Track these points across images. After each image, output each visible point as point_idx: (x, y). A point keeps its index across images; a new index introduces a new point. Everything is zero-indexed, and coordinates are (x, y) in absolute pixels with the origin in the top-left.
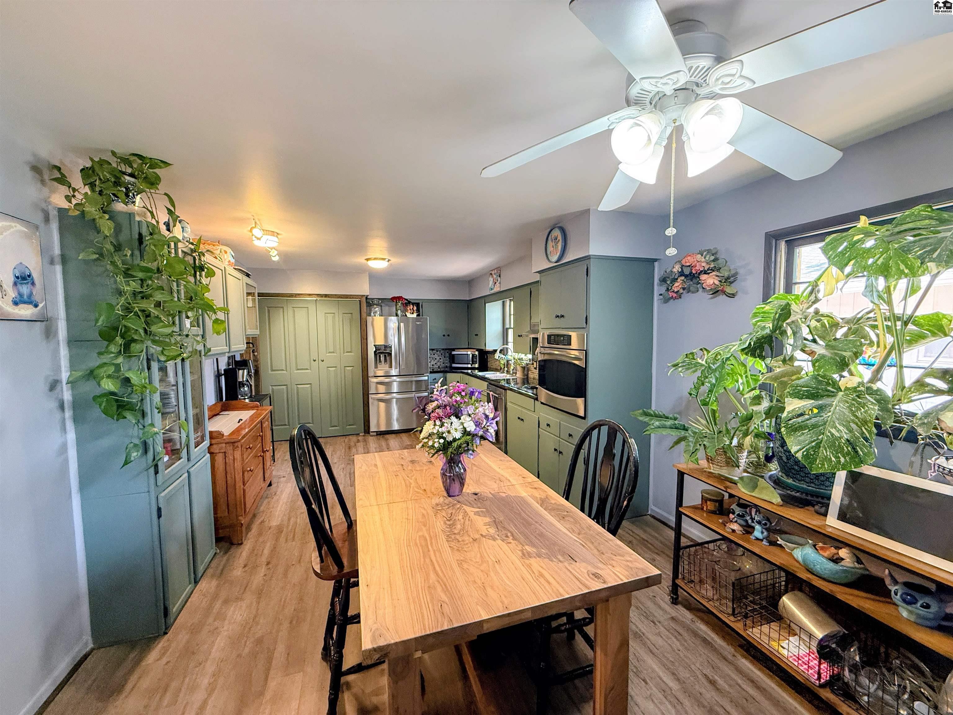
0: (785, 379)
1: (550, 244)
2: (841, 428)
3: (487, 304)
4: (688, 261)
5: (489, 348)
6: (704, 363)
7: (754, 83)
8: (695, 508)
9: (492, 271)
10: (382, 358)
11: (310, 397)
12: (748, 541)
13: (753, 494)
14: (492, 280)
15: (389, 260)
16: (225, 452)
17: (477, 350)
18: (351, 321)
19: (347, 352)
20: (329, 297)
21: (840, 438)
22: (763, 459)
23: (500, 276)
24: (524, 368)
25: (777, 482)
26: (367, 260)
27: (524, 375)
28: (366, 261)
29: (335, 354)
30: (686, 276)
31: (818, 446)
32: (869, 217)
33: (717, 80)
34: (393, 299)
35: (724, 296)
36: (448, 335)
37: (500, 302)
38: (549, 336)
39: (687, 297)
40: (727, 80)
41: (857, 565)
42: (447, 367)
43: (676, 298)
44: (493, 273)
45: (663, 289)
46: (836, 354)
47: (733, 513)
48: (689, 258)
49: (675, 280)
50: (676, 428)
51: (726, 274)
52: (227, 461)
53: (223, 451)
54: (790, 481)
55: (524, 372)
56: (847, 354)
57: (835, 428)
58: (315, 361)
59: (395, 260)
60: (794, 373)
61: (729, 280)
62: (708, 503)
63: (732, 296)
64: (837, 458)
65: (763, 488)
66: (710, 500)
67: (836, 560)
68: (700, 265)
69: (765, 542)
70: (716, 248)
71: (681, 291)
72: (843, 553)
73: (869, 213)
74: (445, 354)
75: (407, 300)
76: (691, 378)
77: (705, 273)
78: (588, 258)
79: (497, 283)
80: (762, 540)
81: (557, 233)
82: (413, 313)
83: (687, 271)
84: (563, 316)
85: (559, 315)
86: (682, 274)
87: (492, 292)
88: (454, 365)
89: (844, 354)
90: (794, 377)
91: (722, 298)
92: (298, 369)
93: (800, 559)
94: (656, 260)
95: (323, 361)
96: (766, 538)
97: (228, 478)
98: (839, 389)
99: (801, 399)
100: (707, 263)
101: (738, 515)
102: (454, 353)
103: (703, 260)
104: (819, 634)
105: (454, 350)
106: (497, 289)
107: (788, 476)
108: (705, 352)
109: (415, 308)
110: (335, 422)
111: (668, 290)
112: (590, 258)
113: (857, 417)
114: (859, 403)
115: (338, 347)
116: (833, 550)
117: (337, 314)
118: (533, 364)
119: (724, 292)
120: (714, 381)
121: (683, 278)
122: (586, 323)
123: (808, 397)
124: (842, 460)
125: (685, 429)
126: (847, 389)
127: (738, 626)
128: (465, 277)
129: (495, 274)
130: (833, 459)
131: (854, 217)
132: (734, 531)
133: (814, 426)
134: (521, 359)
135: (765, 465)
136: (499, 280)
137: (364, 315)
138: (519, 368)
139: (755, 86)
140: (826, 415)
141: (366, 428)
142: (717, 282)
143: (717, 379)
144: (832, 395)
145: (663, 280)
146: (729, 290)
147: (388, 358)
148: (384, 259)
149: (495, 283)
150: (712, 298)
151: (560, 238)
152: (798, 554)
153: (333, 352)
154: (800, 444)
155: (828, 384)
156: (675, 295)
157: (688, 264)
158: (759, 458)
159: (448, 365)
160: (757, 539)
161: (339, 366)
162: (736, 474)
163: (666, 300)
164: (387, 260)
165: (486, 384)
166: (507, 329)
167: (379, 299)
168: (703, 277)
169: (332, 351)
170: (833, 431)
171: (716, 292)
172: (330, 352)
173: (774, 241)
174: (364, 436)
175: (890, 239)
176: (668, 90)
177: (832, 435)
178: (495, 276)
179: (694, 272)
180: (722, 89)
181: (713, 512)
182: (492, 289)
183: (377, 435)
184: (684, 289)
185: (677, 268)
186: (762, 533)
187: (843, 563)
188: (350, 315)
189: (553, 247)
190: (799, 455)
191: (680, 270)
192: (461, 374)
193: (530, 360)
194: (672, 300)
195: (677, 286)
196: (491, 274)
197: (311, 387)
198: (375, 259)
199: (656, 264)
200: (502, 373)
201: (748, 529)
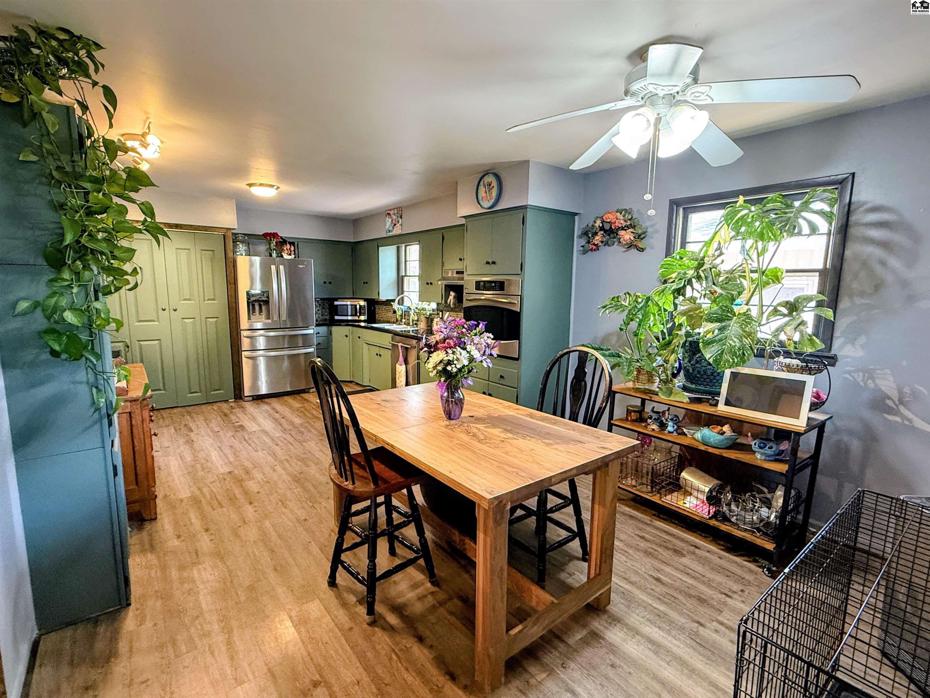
0: (692, 313)
1: (482, 189)
2: (735, 340)
3: (380, 248)
4: (609, 218)
5: (383, 297)
6: (627, 304)
7: (713, 100)
8: (621, 420)
9: (390, 210)
10: (257, 308)
11: (159, 358)
12: (664, 435)
13: (670, 399)
14: (390, 220)
15: (278, 188)
16: (130, 413)
17: (365, 300)
18: (212, 260)
19: (209, 300)
20: (181, 228)
21: (735, 346)
22: (670, 376)
23: (401, 217)
24: (427, 318)
25: (685, 389)
26: (250, 185)
27: (427, 326)
28: (248, 187)
29: (192, 302)
30: (605, 231)
31: (722, 353)
32: (744, 196)
33: (693, 93)
34: (266, 235)
35: (636, 250)
36: (330, 283)
37: (394, 248)
38: (478, 283)
39: (604, 249)
40: (697, 95)
41: (733, 434)
42: (326, 320)
43: (595, 250)
44: (392, 212)
45: (583, 242)
46: (728, 293)
47: (651, 418)
48: (609, 215)
49: (596, 234)
50: (613, 356)
51: (640, 231)
52: (133, 423)
53: (127, 411)
54: (693, 386)
55: (427, 323)
56: (734, 293)
57: (732, 340)
58: (164, 310)
59: (285, 188)
60: (696, 309)
61: (640, 237)
62: (632, 414)
63: (642, 250)
64: (733, 359)
65: (676, 394)
66: (635, 411)
67: (723, 433)
68: (619, 222)
69: (675, 434)
70: (631, 209)
71: (600, 244)
72: (726, 428)
73: (744, 192)
74: (324, 305)
75: (281, 238)
76: (620, 317)
77: (623, 229)
78: (524, 207)
79: (398, 225)
80: (672, 433)
81: (490, 178)
82: (290, 255)
83: (607, 227)
84: (494, 263)
85: (491, 261)
86: (602, 228)
87: (391, 234)
88: (337, 318)
89: (733, 292)
90: (698, 312)
91: (634, 251)
92: (140, 321)
93: (700, 438)
94: (576, 214)
95: (175, 310)
96: (676, 430)
97: (136, 443)
98: (734, 315)
99: (712, 322)
100: (625, 221)
101: (655, 419)
102: (336, 303)
103: (622, 218)
104: (707, 490)
105: (336, 300)
106: (397, 231)
107: (692, 383)
108: (628, 296)
109: (292, 248)
110: (195, 388)
111: (589, 242)
112: (526, 208)
113: (745, 332)
114: (747, 322)
115: (196, 294)
116: (719, 428)
117: (193, 250)
118: (438, 314)
119: (636, 247)
120: (641, 317)
121: (602, 232)
122: (521, 270)
123: (716, 321)
124: (736, 360)
125: (619, 356)
126: (739, 314)
127: (655, 499)
128: (352, 215)
129: (394, 214)
130: (731, 360)
131: (736, 194)
132: (653, 430)
133: (720, 340)
134: (424, 309)
135: (671, 380)
136: (400, 221)
137: (230, 254)
138: (423, 318)
139: (714, 102)
140: (726, 333)
141: (238, 392)
142: (632, 238)
143: (643, 316)
144: (730, 319)
145: (585, 233)
146: (640, 245)
147: (264, 308)
148: (272, 186)
149: (395, 225)
150: (625, 251)
151: (495, 183)
152: (698, 435)
153: (189, 300)
154: (711, 353)
155: (728, 312)
156: (594, 247)
157: (609, 220)
158: (667, 376)
159: (327, 317)
160: (669, 432)
161: (198, 318)
162: (655, 387)
163: (585, 252)
164: (276, 187)
165: (390, 335)
166: (403, 277)
167: (245, 235)
168: (622, 233)
169: (188, 298)
170: (731, 342)
171: (631, 246)
172: (185, 300)
173: (675, 207)
174: (235, 402)
175: (764, 215)
176: (661, 93)
177: (730, 345)
178: (394, 217)
179: (613, 228)
180: (693, 100)
181: (636, 421)
182: (390, 231)
183: (253, 400)
184: (602, 242)
185: (598, 223)
186: (673, 427)
187: (725, 435)
188: (211, 252)
189: (486, 193)
190: (711, 361)
191: (601, 225)
192: (350, 328)
193: (433, 310)
194: (590, 252)
195: (598, 239)
196: (389, 214)
197: (161, 346)
198: (261, 185)
199: (576, 218)
200: (400, 324)
201: (663, 426)
